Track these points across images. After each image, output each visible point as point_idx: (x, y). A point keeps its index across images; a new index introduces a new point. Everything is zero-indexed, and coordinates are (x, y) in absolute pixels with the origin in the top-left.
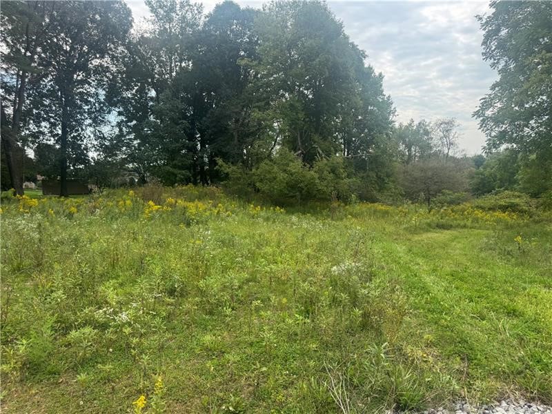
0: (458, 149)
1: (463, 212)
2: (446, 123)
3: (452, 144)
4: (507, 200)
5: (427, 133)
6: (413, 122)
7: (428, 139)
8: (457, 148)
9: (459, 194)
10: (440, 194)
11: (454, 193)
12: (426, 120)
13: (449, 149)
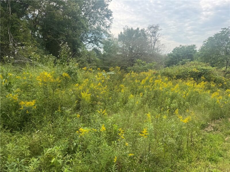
0: (160, 44)
2: (154, 27)
3: (157, 40)
6: (139, 29)
12: (145, 29)
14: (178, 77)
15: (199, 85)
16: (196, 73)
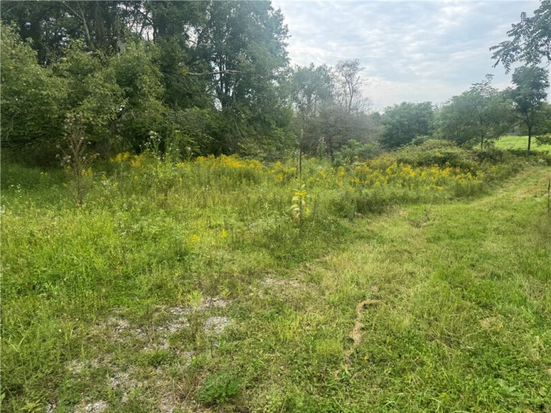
0: (361, 98)
1: (384, 170)
2: (348, 66)
3: (355, 91)
4: (443, 150)
5: (328, 79)
6: (313, 66)
7: (329, 87)
8: (360, 96)
9: (369, 145)
10: (346, 146)
11: (363, 143)
12: (327, 65)
13: (352, 97)
15: (444, 171)
16: (440, 158)
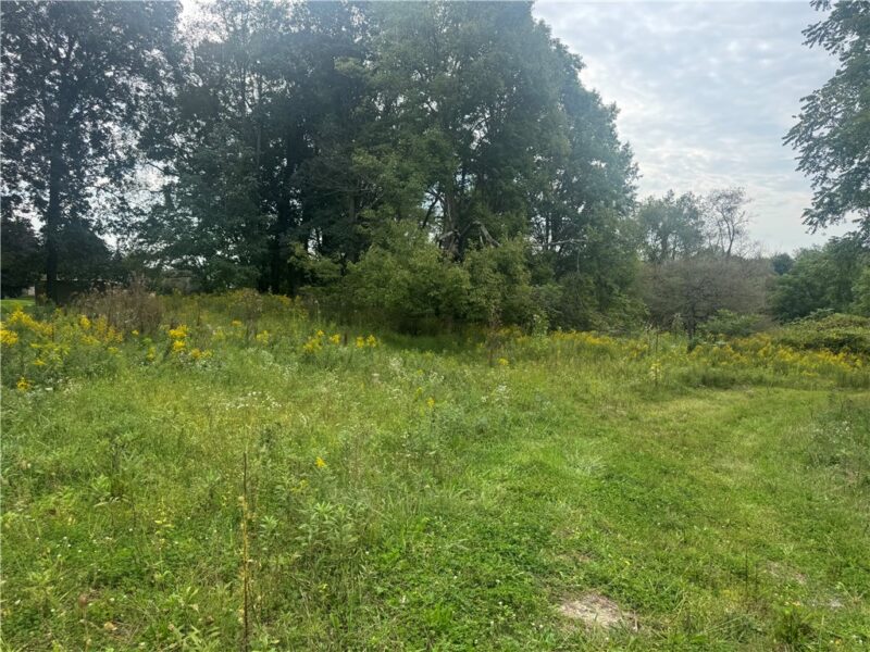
0: (748, 242)
3: (738, 232)
6: (672, 195)
9: (748, 318)
12: (694, 193)
14: (808, 346)
16: (836, 341)
